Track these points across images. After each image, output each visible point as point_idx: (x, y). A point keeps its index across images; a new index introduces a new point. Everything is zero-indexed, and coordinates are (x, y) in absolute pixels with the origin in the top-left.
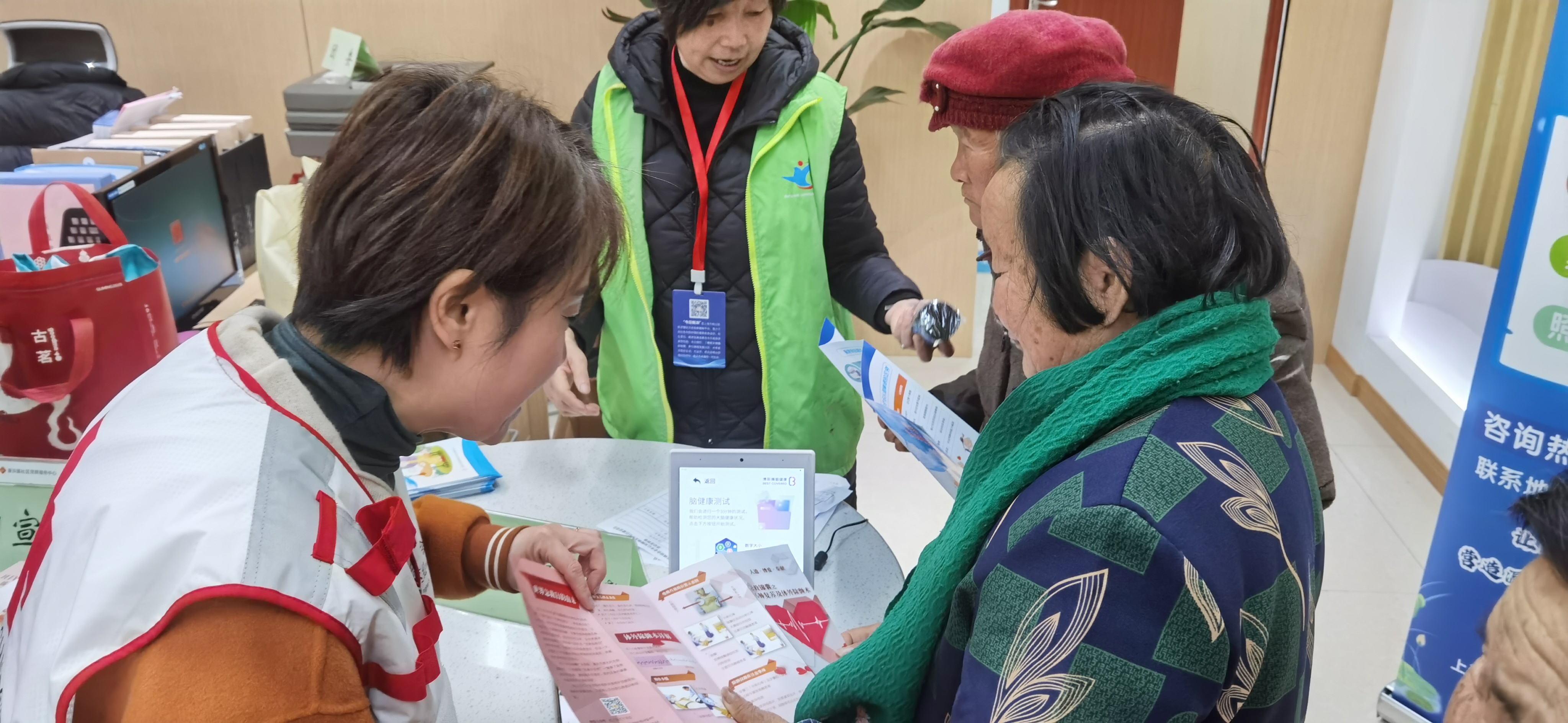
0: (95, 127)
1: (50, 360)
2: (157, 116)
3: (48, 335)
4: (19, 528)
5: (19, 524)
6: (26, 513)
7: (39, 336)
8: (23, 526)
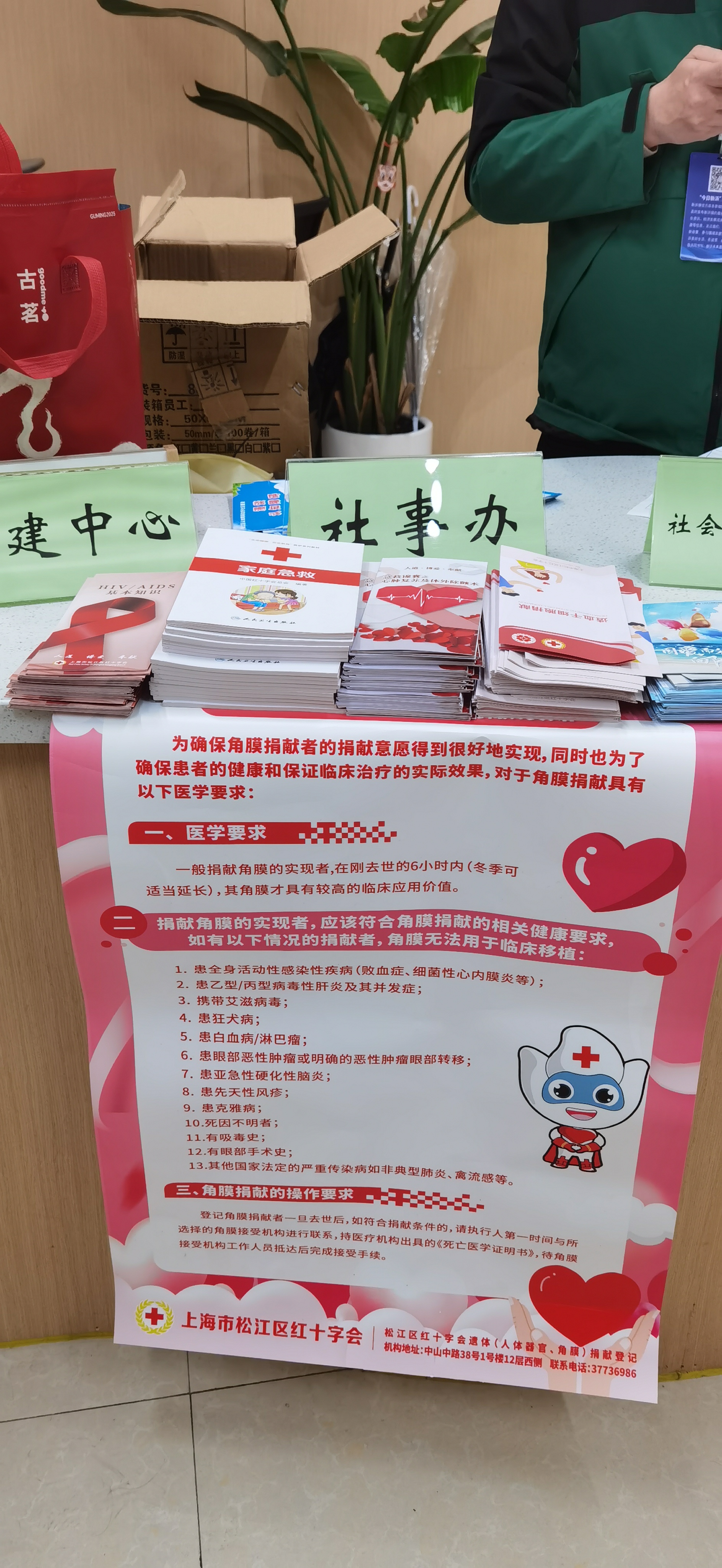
1: (36, 319)
3: (37, 279)
7: (26, 279)
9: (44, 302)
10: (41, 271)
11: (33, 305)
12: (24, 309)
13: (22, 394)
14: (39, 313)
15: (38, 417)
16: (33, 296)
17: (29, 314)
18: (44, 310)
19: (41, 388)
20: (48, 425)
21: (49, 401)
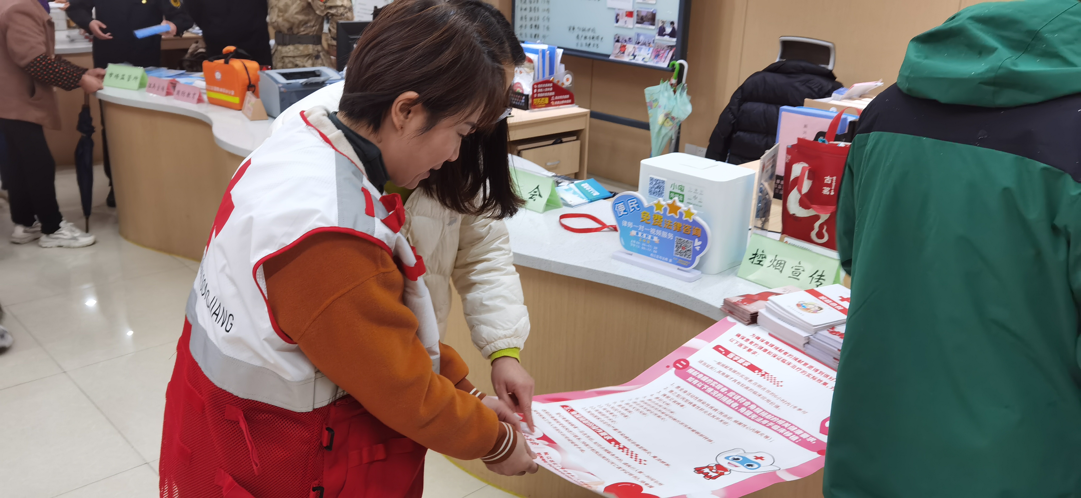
0: (834, 94)
1: (828, 193)
2: (864, 94)
3: (832, 180)
4: (793, 270)
5: (794, 268)
6: (800, 263)
7: (828, 180)
8: (796, 269)
9: (833, 188)
10: (835, 178)
11: (828, 188)
12: (824, 189)
13: (816, 218)
14: (830, 191)
15: (821, 227)
16: (829, 185)
17: (826, 191)
18: (832, 191)
19: (824, 217)
20: (824, 231)
21: (826, 222)
